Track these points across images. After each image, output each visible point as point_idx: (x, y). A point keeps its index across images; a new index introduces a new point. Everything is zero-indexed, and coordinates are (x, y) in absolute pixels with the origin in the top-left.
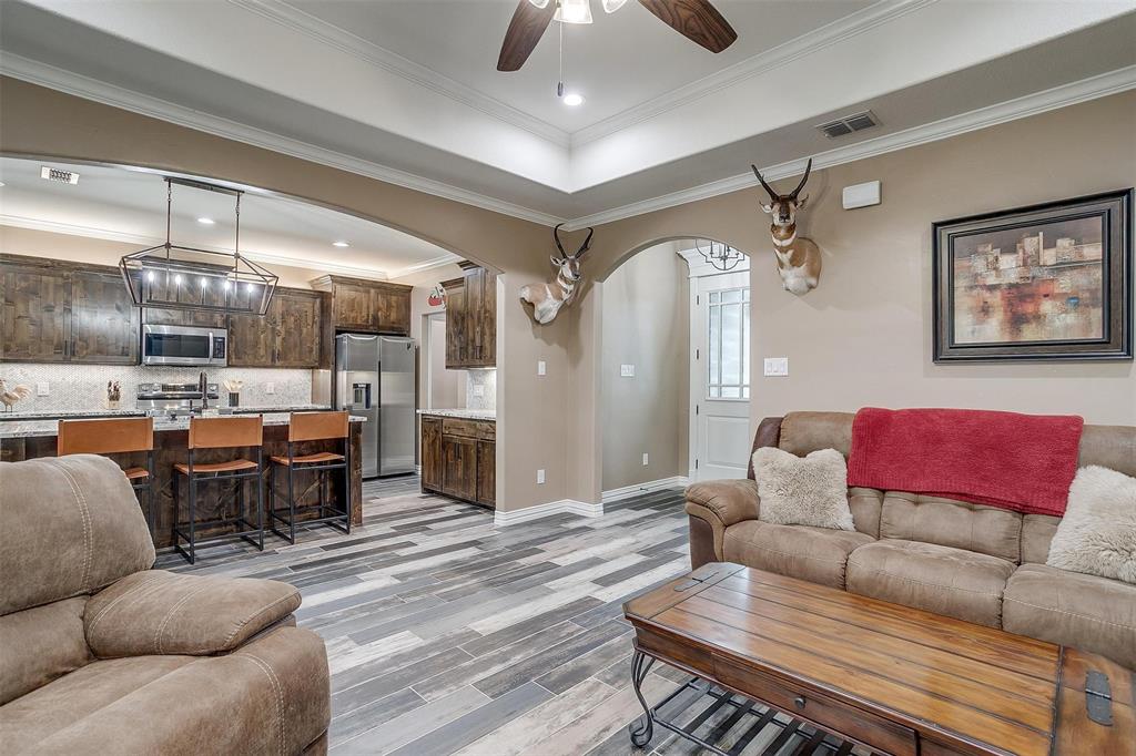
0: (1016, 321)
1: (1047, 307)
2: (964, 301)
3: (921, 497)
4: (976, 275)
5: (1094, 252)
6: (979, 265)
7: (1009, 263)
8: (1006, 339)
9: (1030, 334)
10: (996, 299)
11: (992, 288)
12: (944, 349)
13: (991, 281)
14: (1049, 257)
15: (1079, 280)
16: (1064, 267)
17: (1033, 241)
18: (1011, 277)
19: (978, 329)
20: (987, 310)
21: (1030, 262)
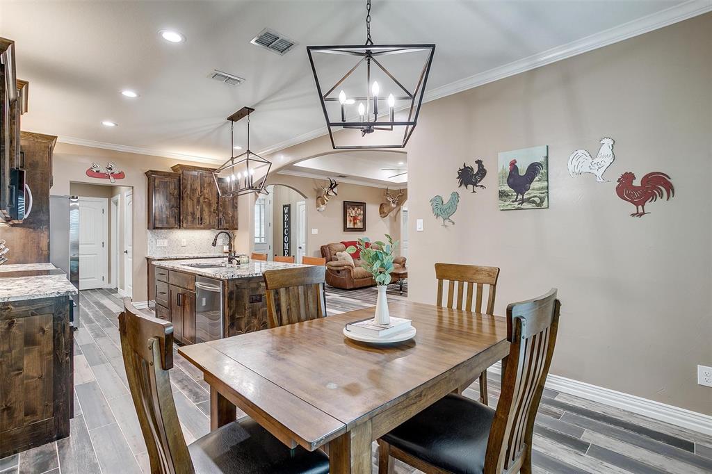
0: (355, 223)
1: (358, 221)
2: (348, 219)
5: (362, 212)
6: (350, 212)
7: (353, 211)
8: (353, 227)
9: (356, 227)
10: (352, 219)
11: (352, 216)
12: (346, 229)
14: (358, 212)
15: (361, 217)
16: (359, 214)
17: (356, 209)
18: (354, 215)
19: (350, 225)
20: (351, 221)
21: (356, 212)
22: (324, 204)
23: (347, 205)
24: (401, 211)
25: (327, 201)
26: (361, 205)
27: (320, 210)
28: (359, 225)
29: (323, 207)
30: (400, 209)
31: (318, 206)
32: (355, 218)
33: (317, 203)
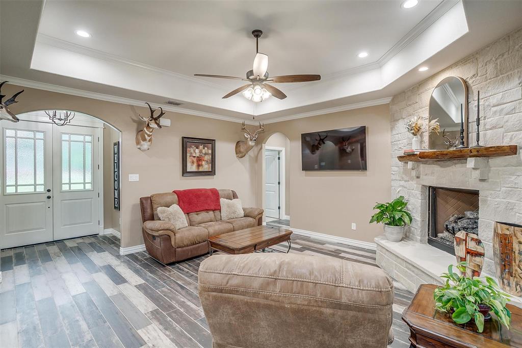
0: (199, 166)
1: (204, 163)
2: (189, 160)
3: (198, 213)
4: (191, 153)
5: (210, 151)
6: (192, 150)
7: (197, 151)
8: (197, 170)
9: (201, 170)
10: (195, 160)
11: (194, 157)
12: (185, 172)
13: (194, 155)
14: (204, 151)
15: (208, 158)
16: (206, 154)
17: (201, 147)
18: (198, 155)
19: (191, 167)
20: (193, 162)
21: (201, 152)
22: (144, 140)
23: (186, 142)
24: (263, 151)
25: (149, 136)
26: (210, 142)
27: (142, 148)
28: (206, 167)
29: (145, 145)
30: (261, 148)
31: (138, 143)
32: (199, 159)
33: (137, 139)
